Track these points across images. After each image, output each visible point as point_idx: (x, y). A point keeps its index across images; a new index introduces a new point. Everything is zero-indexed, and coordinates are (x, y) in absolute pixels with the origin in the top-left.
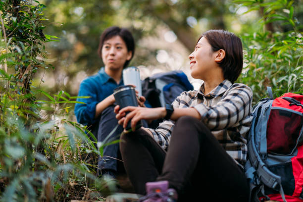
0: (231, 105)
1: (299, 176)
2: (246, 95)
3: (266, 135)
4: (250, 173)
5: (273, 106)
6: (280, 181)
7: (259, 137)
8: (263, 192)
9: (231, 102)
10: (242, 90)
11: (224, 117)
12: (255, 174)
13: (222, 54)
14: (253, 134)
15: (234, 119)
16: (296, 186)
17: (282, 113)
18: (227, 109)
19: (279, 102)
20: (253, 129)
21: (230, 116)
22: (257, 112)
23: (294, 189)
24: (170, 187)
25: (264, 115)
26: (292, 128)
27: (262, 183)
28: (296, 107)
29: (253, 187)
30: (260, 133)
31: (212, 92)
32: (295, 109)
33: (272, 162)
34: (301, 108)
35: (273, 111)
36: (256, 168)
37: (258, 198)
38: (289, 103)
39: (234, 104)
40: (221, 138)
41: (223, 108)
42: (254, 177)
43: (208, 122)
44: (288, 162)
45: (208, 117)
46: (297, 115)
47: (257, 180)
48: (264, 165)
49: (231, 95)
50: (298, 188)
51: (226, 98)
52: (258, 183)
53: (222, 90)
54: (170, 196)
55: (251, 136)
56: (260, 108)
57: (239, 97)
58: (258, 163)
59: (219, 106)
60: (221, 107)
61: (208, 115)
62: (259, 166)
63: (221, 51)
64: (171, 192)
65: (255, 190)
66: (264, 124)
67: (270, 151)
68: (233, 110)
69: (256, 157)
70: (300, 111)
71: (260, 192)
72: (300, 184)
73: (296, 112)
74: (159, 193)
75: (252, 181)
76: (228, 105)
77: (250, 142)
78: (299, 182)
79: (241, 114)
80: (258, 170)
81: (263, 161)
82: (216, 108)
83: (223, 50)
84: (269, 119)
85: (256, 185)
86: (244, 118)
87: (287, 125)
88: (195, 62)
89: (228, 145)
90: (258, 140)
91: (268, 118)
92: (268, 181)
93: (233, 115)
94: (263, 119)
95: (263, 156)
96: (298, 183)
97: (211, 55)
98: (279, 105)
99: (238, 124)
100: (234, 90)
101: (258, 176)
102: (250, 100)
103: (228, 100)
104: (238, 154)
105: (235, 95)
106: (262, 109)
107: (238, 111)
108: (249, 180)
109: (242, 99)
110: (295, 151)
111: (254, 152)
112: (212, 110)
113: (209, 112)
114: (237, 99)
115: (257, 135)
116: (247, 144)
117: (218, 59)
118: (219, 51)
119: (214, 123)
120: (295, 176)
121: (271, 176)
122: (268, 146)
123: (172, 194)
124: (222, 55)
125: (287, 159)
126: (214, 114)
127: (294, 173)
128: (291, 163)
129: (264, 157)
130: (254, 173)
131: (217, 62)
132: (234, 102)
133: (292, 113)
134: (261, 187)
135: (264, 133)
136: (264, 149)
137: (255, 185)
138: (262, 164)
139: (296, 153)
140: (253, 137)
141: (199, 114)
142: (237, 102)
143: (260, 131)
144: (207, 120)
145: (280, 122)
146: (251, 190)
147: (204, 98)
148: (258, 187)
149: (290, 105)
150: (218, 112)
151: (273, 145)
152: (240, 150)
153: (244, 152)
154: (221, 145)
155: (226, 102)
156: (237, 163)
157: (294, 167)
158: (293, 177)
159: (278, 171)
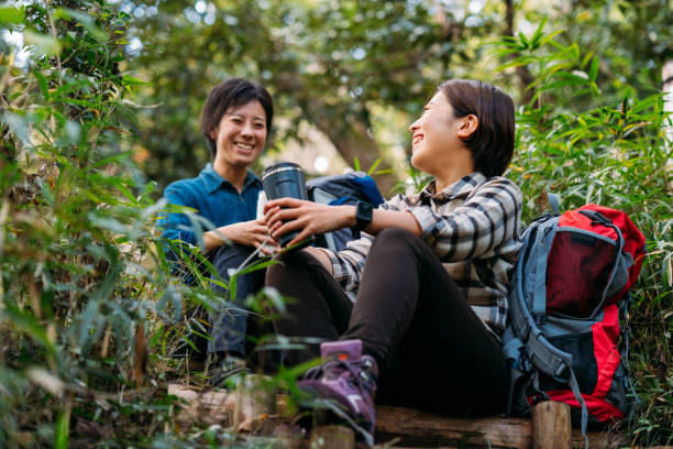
0: (481, 213)
1: (606, 358)
2: (510, 198)
3: (544, 280)
4: (513, 348)
5: (559, 225)
6: (570, 363)
7: (532, 283)
8: (536, 385)
9: (481, 209)
10: (503, 188)
11: (466, 237)
12: (523, 351)
13: (471, 123)
14: (520, 277)
15: (485, 241)
16: (600, 377)
17: (578, 239)
18: (473, 220)
19: (571, 218)
20: (520, 268)
21: (476, 235)
22: (527, 237)
23: (596, 383)
24: (366, 351)
25: (542, 242)
26: (596, 268)
27: (535, 368)
28: (604, 228)
29: (517, 375)
30: (533, 276)
31: (446, 190)
32: (602, 232)
33: (555, 332)
34: (612, 230)
35: (559, 234)
36: (525, 340)
37: (525, 398)
38: (589, 221)
39: (486, 213)
40: (458, 276)
41: (466, 218)
42: (521, 356)
43: (435, 244)
44: (586, 331)
45: (435, 234)
46: (604, 243)
47: (526, 362)
48: (540, 334)
49: (481, 195)
50: (603, 381)
51: (472, 201)
52: (528, 369)
53: (467, 188)
54: (365, 368)
55: (517, 280)
56: (535, 230)
57: (496, 200)
58: (529, 329)
59: (458, 214)
60: (461, 217)
61: (435, 231)
62: (531, 335)
63: (471, 118)
64: (368, 361)
65: (521, 381)
66: (541, 260)
67: (550, 310)
68: (484, 223)
69: (526, 319)
70: (610, 236)
71: (532, 385)
72: (607, 373)
73: (604, 237)
74: (344, 360)
75: (515, 364)
76: (476, 213)
77: (514, 292)
78: (606, 369)
79: (499, 232)
80: (529, 344)
81: (539, 326)
82: (452, 217)
83: (474, 117)
84: (552, 249)
85: (524, 371)
86: (504, 242)
87: (585, 261)
88: (422, 135)
89: (474, 292)
90: (530, 290)
91: (550, 248)
92: (547, 363)
93: (484, 233)
94: (540, 249)
95: (539, 319)
96: (603, 371)
97: (450, 124)
98: (572, 224)
99: (492, 254)
100: (487, 187)
101: (527, 356)
102: (516, 210)
103: (475, 205)
104: (492, 312)
105: (490, 196)
106: (538, 233)
107: (493, 227)
108: (511, 361)
109: (501, 205)
110: (598, 313)
111: (522, 310)
112: (444, 221)
113: (439, 225)
114: (492, 203)
115: (528, 280)
116: (509, 295)
117: (464, 133)
118: (467, 118)
119: (447, 247)
120: (600, 360)
121: (553, 352)
122: (548, 301)
123: (368, 363)
124: (473, 125)
125: (584, 325)
126: (448, 229)
127: (596, 354)
128: (591, 334)
129: (542, 320)
130: (520, 349)
131: (461, 138)
132: (487, 209)
133: (595, 238)
134: (532, 377)
135: (541, 275)
136: (540, 304)
137: (522, 372)
138: (536, 331)
139: (601, 317)
140: (520, 282)
141: (419, 226)
142: (492, 209)
143: (534, 272)
144: (433, 239)
145: (573, 256)
146: (513, 382)
147: (432, 202)
148: (526, 376)
149: (593, 225)
150: (455, 226)
151: (559, 297)
152: (496, 305)
153: (502, 310)
154: (460, 289)
155: (472, 209)
156: (489, 328)
157: (596, 342)
158: (595, 362)
159: (566, 347)
